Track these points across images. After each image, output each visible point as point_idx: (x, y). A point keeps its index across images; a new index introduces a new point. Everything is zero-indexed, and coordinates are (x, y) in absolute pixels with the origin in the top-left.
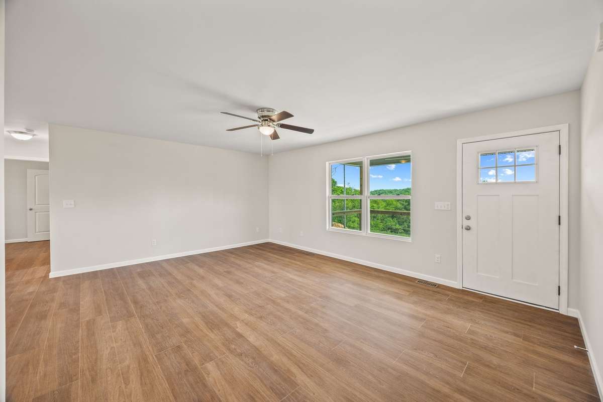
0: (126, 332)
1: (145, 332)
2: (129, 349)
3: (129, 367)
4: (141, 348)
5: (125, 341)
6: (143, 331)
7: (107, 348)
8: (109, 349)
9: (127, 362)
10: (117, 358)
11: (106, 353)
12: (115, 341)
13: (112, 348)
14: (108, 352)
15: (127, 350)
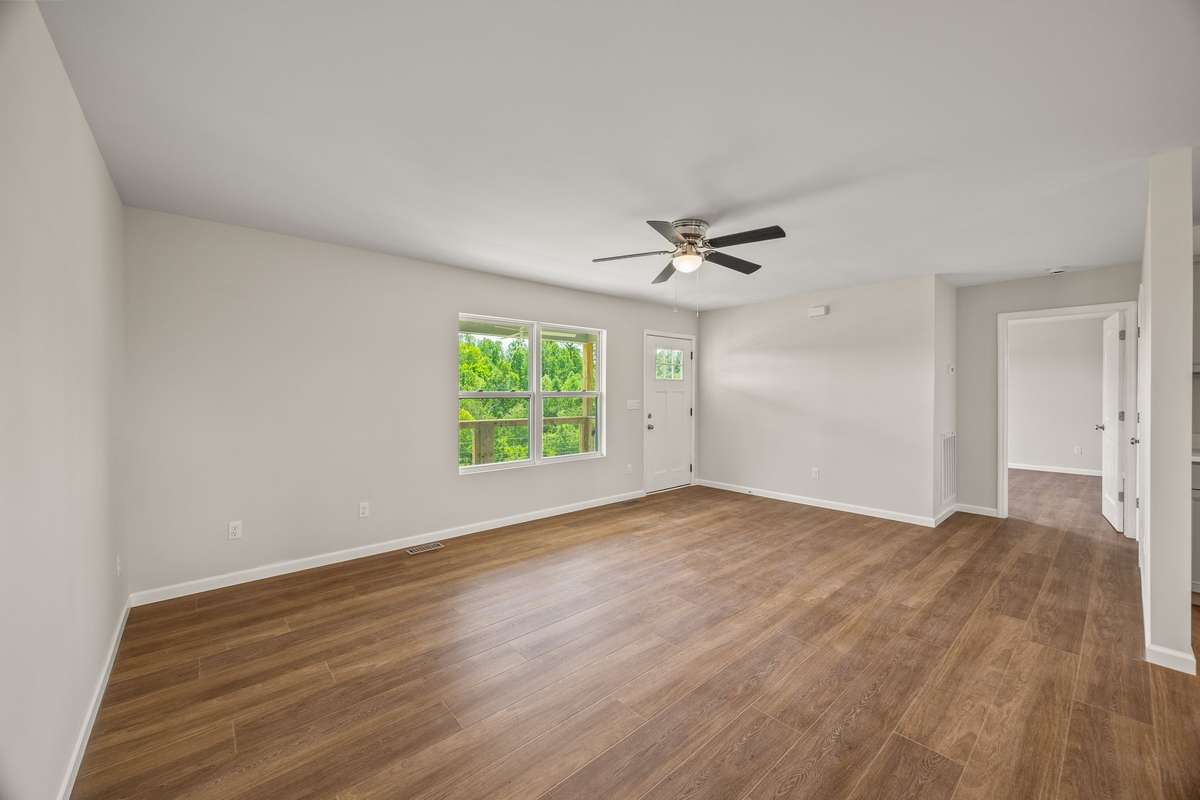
0: (949, 714)
1: (922, 685)
2: (973, 682)
3: (993, 663)
4: (954, 669)
5: (969, 697)
6: (922, 689)
7: (1008, 712)
8: (1006, 707)
9: (992, 669)
10: (1001, 684)
11: (1014, 706)
12: (984, 712)
13: (999, 705)
14: (1011, 704)
15: (977, 682)
